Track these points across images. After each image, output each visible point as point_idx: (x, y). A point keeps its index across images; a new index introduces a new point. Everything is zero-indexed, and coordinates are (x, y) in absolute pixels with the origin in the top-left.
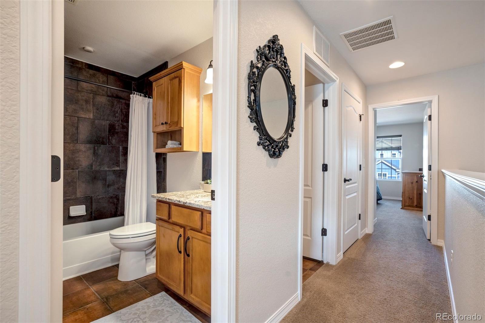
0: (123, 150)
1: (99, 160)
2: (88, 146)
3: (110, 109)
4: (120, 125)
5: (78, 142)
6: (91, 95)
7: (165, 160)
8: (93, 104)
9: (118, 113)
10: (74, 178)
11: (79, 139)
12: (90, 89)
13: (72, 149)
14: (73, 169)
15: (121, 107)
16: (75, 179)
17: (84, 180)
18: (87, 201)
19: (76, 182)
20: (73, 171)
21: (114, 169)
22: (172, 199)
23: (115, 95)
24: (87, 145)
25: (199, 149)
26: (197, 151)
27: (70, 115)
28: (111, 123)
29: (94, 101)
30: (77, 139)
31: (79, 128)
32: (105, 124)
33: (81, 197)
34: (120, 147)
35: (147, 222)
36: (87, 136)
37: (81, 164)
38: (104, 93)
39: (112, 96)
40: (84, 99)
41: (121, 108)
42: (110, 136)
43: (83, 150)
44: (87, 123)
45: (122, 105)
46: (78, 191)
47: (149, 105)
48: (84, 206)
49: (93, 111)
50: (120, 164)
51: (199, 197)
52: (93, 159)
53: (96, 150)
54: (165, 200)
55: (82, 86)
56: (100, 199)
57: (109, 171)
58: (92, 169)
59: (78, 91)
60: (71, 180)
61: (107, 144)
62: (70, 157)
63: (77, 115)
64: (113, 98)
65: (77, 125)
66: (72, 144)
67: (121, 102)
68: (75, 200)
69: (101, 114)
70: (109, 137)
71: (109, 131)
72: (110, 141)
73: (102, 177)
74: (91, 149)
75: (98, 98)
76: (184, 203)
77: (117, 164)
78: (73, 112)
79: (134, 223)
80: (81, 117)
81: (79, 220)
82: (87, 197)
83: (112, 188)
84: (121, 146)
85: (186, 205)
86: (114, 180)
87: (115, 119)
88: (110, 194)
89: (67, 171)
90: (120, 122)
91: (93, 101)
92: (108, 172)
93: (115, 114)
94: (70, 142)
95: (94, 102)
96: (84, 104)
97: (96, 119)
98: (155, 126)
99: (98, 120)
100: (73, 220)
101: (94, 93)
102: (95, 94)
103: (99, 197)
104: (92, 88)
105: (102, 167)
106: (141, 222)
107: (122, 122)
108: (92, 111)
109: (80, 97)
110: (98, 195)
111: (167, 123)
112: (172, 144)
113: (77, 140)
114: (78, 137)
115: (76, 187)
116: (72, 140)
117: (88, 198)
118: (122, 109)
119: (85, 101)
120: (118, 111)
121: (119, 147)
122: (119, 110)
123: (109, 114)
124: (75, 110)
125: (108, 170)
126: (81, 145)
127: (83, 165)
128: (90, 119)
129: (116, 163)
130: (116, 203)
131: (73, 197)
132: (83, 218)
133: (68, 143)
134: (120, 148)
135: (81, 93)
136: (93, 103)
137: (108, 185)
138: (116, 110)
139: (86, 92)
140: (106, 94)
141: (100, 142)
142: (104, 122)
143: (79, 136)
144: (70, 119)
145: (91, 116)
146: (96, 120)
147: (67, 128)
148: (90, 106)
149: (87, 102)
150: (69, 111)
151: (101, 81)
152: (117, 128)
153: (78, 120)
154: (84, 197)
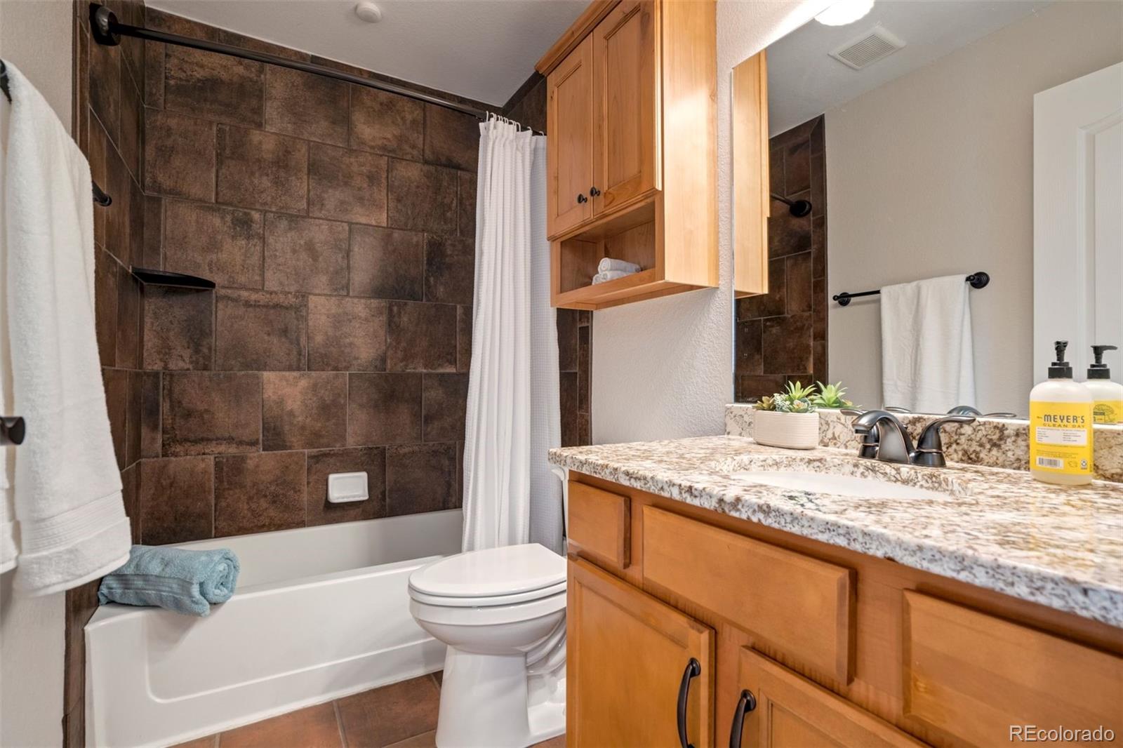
0: (464, 317)
1: (403, 344)
2: (374, 303)
3: (430, 197)
4: (457, 243)
5: (351, 294)
6: (383, 162)
7: (586, 335)
8: (388, 185)
9: (451, 210)
10: (339, 395)
11: (353, 284)
12: (380, 143)
13: (333, 311)
14: (336, 369)
15: (459, 193)
16: (343, 396)
17: (365, 400)
18: (373, 461)
19: (343, 407)
20: (337, 376)
21: (441, 371)
22: (649, 475)
23: (443, 160)
24: (372, 301)
25: (717, 277)
26: (713, 285)
27: (330, 218)
28: (433, 237)
29: (392, 177)
30: (348, 284)
31: (351, 253)
32: (417, 242)
33: (356, 449)
34: (458, 306)
35: (530, 542)
36: (371, 276)
37: (357, 356)
38: (415, 152)
39: (436, 163)
40: (365, 171)
41: (461, 195)
42: (430, 274)
43: (363, 315)
44: (371, 238)
45: (463, 187)
46: (349, 429)
47: (535, 158)
48: (364, 475)
49: (388, 206)
50: (458, 355)
51: (754, 467)
52: (389, 340)
53: (394, 316)
54: (610, 478)
55: (360, 136)
56: (405, 455)
57: (429, 375)
58: (385, 370)
59: (350, 151)
60: (333, 401)
61: (424, 300)
62: (329, 334)
63: (347, 218)
64: (439, 168)
65: (347, 246)
66: (334, 298)
67: (460, 177)
68: (342, 455)
69: (407, 214)
70: (427, 280)
71: (428, 259)
72: (430, 290)
73: (410, 395)
74: (381, 313)
75: (399, 168)
76: (721, 501)
77: (449, 357)
78: (338, 210)
79: (490, 545)
80: (357, 224)
81: (352, 513)
82: (371, 449)
83: (436, 424)
84: (460, 303)
85: (734, 514)
86: (442, 404)
87: (445, 227)
88: (431, 444)
89: (322, 373)
90: (458, 234)
91: (387, 177)
92: (425, 380)
93: (444, 211)
94: (329, 293)
95: (389, 180)
96: (365, 186)
97: (396, 229)
98: (556, 215)
99: (400, 231)
100: (339, 514)
101: (390, 155)
102: (393, 158)
103: (402, 451)
104: (385, 141)
105: (411, 366)
106: (512, 541)
107: (464, 236)
108: (386, 205)
109: (355, 168)
110: (401, 446)
111: (598, 193)
112: (617, 270)
113: (347, 287)
114: (349, 280)
115: (344, 420)
116: (334, 287)
117: (375, 452)
118: (463, 198)
119: (368, 177)
120: (452, 202)
121: (456, 308)
122: (455, 202)
123: (429, 211)
124: (342, 202)
125: (426, 374)
126: (356, 300)
127: (362, 357)
128: (380, 229)
129: (447, 354)
130: (447, 470)
131: (337, 448)
132: (361, 509)
133: (325, 295)
134: (458, 310)
135: (357, 157)
136: (388, 182)
137: (425, 417)
138: (447, 201)
139: (371, 154)
140: (421, 157)
141: (405, 292)
142: (416, 235)
143: (352, 275)
144: (331, 228)
145: (382, 219)
146: (395, 231)
147: (322, 255)
148: (381, 191)
149: (372, 179)
150: (328, 207)
151: (408, 122)
152: (449, 252)
153: (350, 231)
154: (365, 449)
